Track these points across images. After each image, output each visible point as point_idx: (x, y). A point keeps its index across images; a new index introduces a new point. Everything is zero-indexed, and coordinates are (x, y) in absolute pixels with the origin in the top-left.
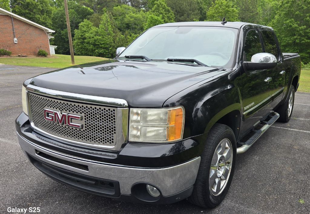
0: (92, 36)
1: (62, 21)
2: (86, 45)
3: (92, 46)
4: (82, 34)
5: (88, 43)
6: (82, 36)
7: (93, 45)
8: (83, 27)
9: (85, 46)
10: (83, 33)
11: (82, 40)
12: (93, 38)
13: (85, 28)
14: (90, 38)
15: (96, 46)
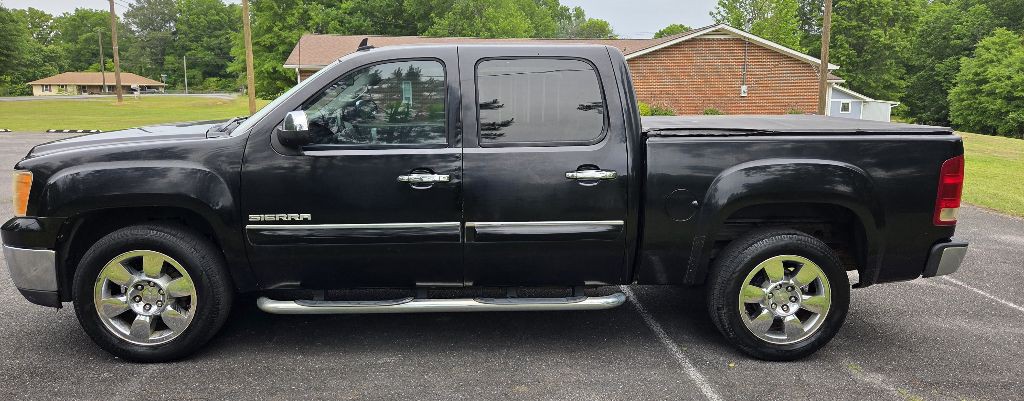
0: (1008, 74)
1: (944, 38)
2: (983, 99)
3: (999, 101)
4: (979, 71)
5: (991, 93)
6: (977, 74)
7: (1005, 98)
8: (988, 49)
9: (980, 103)
10: (983, 66)
11: (973, 87)
12: (1009, 78)
13: (993, 51)
14: (999, 80)
15: (1014, 103)
